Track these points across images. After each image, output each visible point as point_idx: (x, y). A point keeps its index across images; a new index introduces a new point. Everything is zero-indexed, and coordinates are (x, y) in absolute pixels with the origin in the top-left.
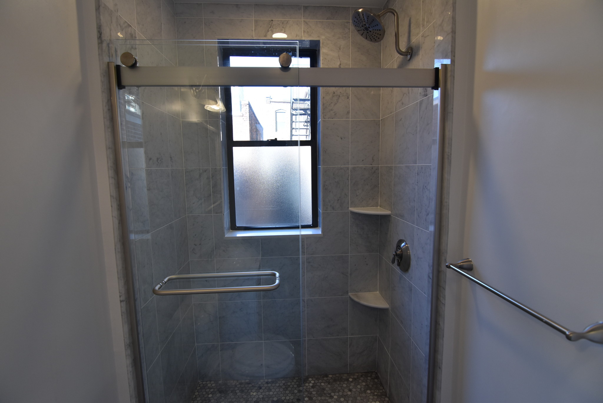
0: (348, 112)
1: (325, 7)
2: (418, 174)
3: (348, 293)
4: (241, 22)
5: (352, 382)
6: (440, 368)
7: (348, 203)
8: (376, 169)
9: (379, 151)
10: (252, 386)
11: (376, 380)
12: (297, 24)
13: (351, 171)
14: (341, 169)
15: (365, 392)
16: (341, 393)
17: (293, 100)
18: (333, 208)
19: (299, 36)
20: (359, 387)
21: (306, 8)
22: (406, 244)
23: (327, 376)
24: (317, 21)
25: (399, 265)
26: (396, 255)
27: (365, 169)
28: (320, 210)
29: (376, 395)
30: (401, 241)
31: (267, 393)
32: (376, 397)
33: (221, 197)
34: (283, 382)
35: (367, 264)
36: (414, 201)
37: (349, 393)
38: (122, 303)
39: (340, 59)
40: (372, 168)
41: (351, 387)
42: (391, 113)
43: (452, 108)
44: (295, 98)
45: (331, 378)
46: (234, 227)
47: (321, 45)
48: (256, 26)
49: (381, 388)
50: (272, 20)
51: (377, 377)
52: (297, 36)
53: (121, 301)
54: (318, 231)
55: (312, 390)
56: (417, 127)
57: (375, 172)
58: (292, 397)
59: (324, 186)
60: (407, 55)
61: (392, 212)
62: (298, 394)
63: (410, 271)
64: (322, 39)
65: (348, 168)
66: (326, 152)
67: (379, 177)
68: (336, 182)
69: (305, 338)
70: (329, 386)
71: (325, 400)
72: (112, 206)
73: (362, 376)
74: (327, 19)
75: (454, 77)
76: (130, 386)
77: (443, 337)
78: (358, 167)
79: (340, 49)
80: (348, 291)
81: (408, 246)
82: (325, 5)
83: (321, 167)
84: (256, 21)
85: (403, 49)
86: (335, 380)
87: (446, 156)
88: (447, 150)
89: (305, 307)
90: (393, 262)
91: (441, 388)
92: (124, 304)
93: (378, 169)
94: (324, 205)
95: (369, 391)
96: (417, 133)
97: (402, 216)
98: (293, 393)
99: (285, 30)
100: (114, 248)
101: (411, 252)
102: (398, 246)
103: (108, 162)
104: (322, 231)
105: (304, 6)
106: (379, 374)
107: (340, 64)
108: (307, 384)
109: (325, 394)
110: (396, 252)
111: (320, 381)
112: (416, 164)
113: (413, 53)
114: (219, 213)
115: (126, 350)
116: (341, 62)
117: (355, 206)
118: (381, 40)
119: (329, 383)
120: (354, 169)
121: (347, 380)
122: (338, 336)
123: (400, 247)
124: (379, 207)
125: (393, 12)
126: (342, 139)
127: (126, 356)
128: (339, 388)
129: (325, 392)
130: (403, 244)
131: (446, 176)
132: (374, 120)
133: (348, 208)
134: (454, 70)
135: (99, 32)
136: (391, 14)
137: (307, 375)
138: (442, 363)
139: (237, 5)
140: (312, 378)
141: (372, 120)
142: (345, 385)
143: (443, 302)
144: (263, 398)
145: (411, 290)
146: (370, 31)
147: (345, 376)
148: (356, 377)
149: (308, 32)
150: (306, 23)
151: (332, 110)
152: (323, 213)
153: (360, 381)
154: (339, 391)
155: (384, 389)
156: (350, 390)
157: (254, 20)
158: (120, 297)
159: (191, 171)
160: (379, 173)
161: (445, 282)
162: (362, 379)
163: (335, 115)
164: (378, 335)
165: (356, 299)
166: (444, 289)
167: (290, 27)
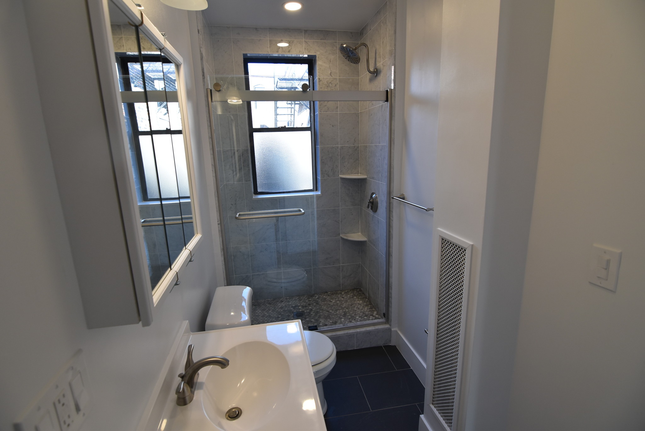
0: (337, 107)
1: (320, 31)
2: (381, 150)
3: (340, 235)
4: (259, 41)
5: (344, 294)
6: (391, 255)
7: (339, 172)
8: (357, 148)
9: (359, 134)
10: (276, 301)
11: (360, 292)
12: (300, 43)
13: (340, 149)
14: (333, 148)
15: (353, 298)
16: (337, 300)
17: (278, 80)
18: (328, 176)
19: (301, 52)
20: (348, 296)
21: (306, 31)
22: (376, 195)
23: (327, 292)
24: (314, 41)
25: (372, 209)
26: (370, 202)
27: (349, 147)
28: (319, 178)
29: (360, 298)
30: (373, 194)
31: (288, 303)
32: (360, 299)
33: (249, 169)
34: (298, 298)
35: (352, 214)
36: (380, 167)
37: (343, 299)
38: (219, 225)
39: (330, 69)
40: (354, 147)
41: (343, 296)
42: (366, 109)
43: (395, 114)
44: (280, 78)
45: (330, 293)
46: (256, 193)
47: (317, 59)
48: (270, 44)
49: (363, 295)
50: (282, 40)
51: (361, 291)
52: (300, 52)
53: (218, 224)
54: (319, 193)
55: (317, 300)
56: (380, 121)
57: (356, 150)
58: (305, 304)
59: (322, 160)
60: (374, 74)
61: (367, 176)
62: (309, 302)
63: (378, 211)
64: (318, 54)
65: (338, 147)
66: (322, 136)
67: (359, 153)
68: (329, 157)
69: (311, 267)
70: (329, 297)
71: (327, 303)
72: (212, 170)
73: (350, 291)
74: (321, 39)
75: (395, 97)
76: (223, 272)
77: (393, 238)
78: (345, 146)
79: (330, 62)
80: (340, 233)
81: (377, 196)
82: (319, 30)
83: (319, 147)
84: (270, 41)
85: (372, 69)
86: (333, 294)
87: (392, 140)
88: (392, 136)
89: (311, 246)
90: (368, 207)
91: (392, 267)
92: (219, 226)
93: (358, 147)
94: (322, 174)
95: (355, 297)
96: (380, 125)
97: (373, 178)
98: (305, 302)
99: (291, 47)
100: (214, 194)
101: (378, 200)
102: (371, 197)
103: (210, 146)
104: (321, 192)
105: (304, 30)
106: (362, 289)
107: (331, 73)
108: (314, 298)
109: (326, 301)
110: (369, 200)
111: (323, 295)
112: (380, 144)
113: (378, 73)
114: (248, 181)
115: (221, 252)
116: (331, 71)
117: (343, 174)
118: (359, 63)
119: (329, 296)
120: (342, 148)
121: (341, 293)
122: (334, 265)
123: (372, 197)
124: (359, 174)
125: (365, 45)
126: (333, 126)
127: (221, 255)
128: (336, 297)
129: (326, 300)
130: (374, 195)
131: (392, 150)
132: (355, 113)
133: (339, 175)
134: (395, 93)
135: (203, 72)
136: (364, 46)
137: (313, 293)
138: (392, 253)
139: (256, 29)
140: (317, 294)
141: (354, 113)
142: (339, 296)
143: (392, 219)
144: (285, 306)
145: (378, 222)
146: (351, 58)
147: (339, 292)
148: (346, 292)
149: (308, 49)
150: (306, 42)
151: (326, 106)
152: (321, 180)
153: (349, 293)
154: (336, 299)
155: (365, 295)
156: (343, 298)
157: (269, 40)
158: (218, 221)
159: (227, 151)
160: (359, 151)
161: (393, 208)
162: (351, 292)
163: (328, 109)
164: (360, 263)
165: (345, 238)
166: (393, 212)
167: (295, 45)
